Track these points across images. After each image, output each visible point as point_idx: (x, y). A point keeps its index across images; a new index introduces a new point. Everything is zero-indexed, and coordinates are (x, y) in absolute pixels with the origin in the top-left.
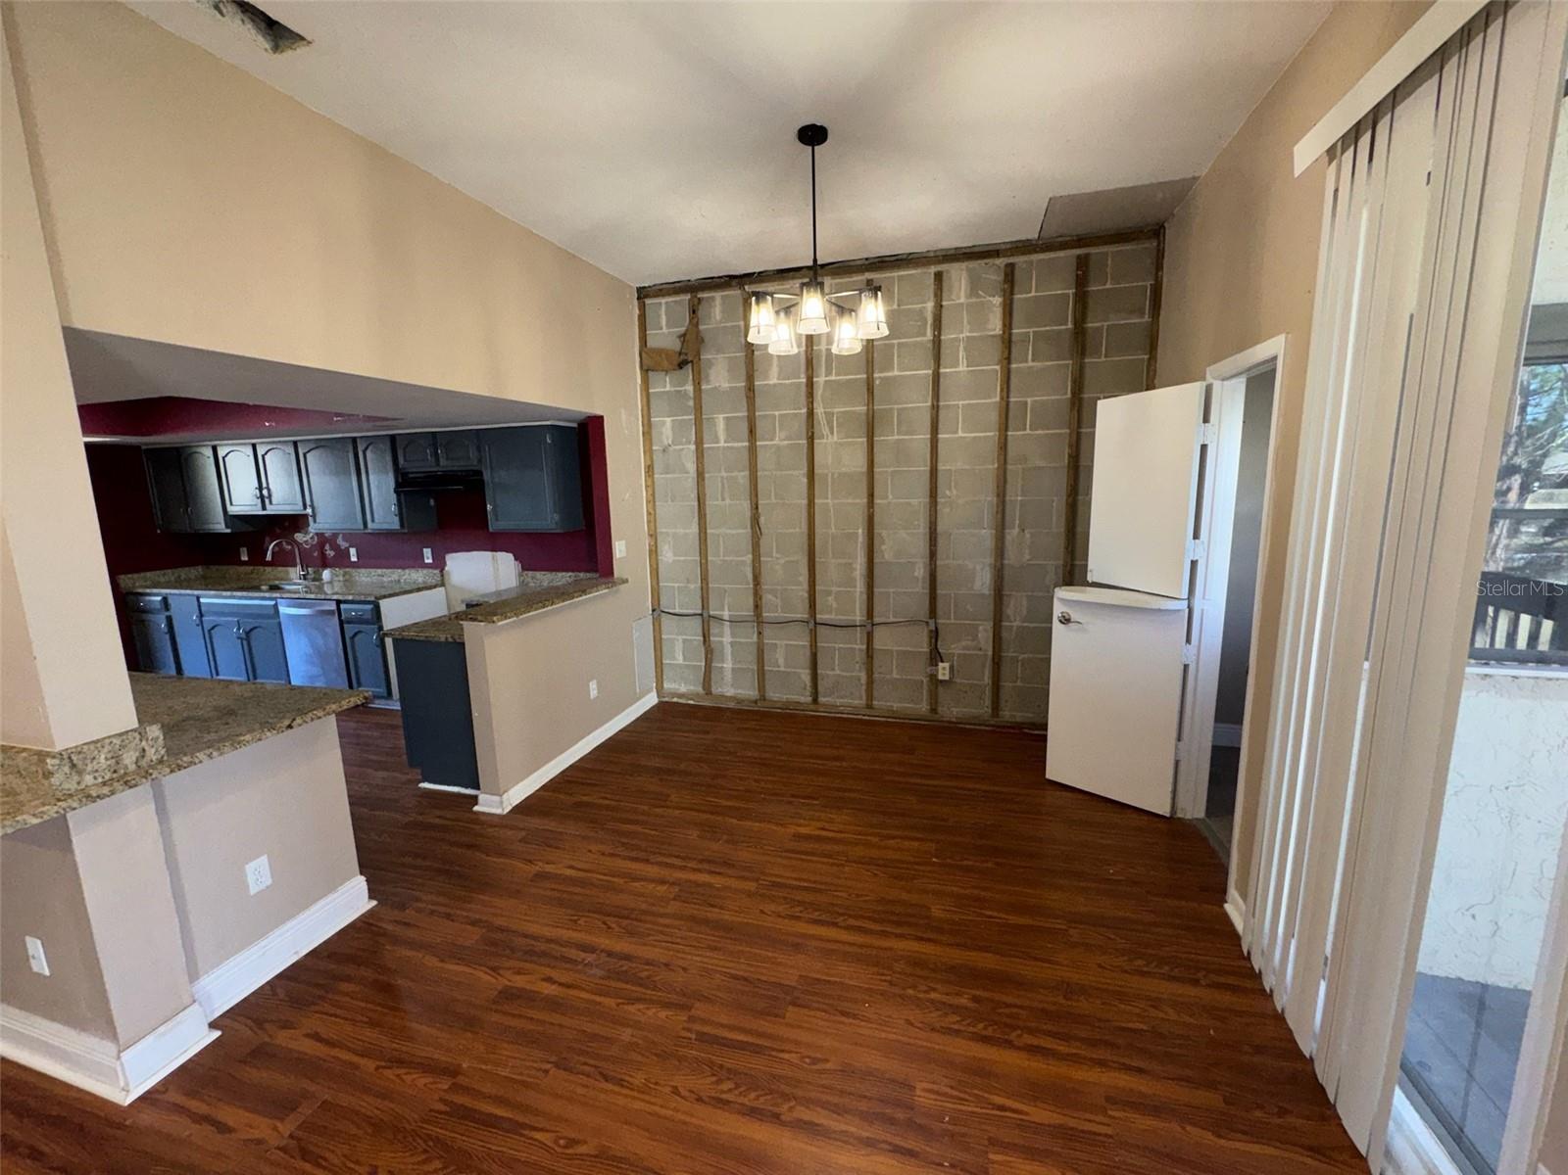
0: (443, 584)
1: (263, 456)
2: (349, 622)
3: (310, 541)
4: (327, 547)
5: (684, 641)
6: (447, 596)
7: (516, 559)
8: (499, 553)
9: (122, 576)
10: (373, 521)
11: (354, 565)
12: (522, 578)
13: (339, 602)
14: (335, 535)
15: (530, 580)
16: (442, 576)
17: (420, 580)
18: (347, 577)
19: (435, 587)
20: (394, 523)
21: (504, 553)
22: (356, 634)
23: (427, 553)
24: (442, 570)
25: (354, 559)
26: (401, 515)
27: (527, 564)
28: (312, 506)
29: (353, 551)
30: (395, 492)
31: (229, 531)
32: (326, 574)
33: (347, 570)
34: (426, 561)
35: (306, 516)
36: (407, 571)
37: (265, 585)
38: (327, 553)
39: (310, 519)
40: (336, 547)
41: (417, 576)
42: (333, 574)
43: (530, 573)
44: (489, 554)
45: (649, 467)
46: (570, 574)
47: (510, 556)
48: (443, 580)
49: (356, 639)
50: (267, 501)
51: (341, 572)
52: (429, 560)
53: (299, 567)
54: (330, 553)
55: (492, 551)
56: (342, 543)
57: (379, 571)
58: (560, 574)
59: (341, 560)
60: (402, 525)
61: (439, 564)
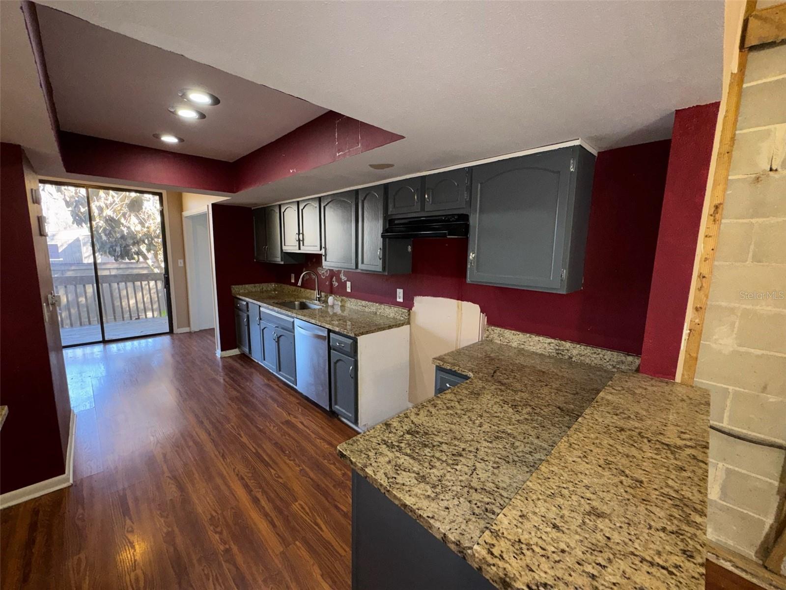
0: (409, 323)
1: (302, 210)
2: (334, 350)
3: (325, 273)
4: (334, 279)
5: (729, 472)
6: (410, 335)
7: (482, 311)
8: (465, 303)
9: (234, 286)
10: (363, 263)
11: (349, 295)
12: (488, 333)
13: (329, 331)
14: (339, 272)
15: (496, 336)
16: (409, 315)
17: (392, 315)
18: (343, 303)
19: (403, 325)
20: (377, 266)
21: (470, 304)
22: (338, 361)
23: (400, 292)
24: (410, 309)
25: (349, 290)
26: (384, 259)
27: (494, 319)
28: (325, 248)
29: (349, 284)
30: (382, 236)
31: (282, 263)
32: (331, 299)
33: (344, 298)
34: (398, 300)
35: (321, 255)
36: (383, 306)
37: (298, 301)
38: (334, 283)
39: (323, 258)
40: (339, 280)
41: (389, 312)
42: (334, 299)
43: (498, 330)
44: (453, 303)
45: (717, 207)
46: (549, 340)
47: (477, 308)
48: (409, 319)
49: (338, 364)
50: (301, 242)
51: (340, 299)
52: (400, 299)
53: (316, 291)
54: (336, 284)
55: (458, 299)
56: (343, 278)
57: (364, 303)
58: (536, 338)
59: (340, 291)
60: (384, 268)
61: (408, 304)
